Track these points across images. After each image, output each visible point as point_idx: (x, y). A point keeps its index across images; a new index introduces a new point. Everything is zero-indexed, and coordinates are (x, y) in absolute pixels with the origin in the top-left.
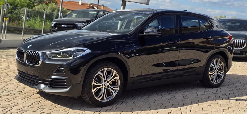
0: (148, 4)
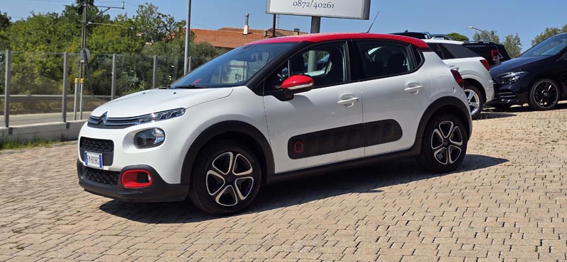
0: (368, 19)
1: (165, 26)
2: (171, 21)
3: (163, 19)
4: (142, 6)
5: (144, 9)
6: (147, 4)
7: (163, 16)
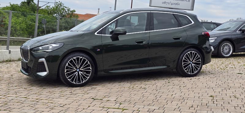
0: (193, 10)
1: (66, 11)
2: (69, 10)
3: (66, 9)
4: (57, 3)
5: (58, 4)
6: (59, 2)
7: (66, 7)
